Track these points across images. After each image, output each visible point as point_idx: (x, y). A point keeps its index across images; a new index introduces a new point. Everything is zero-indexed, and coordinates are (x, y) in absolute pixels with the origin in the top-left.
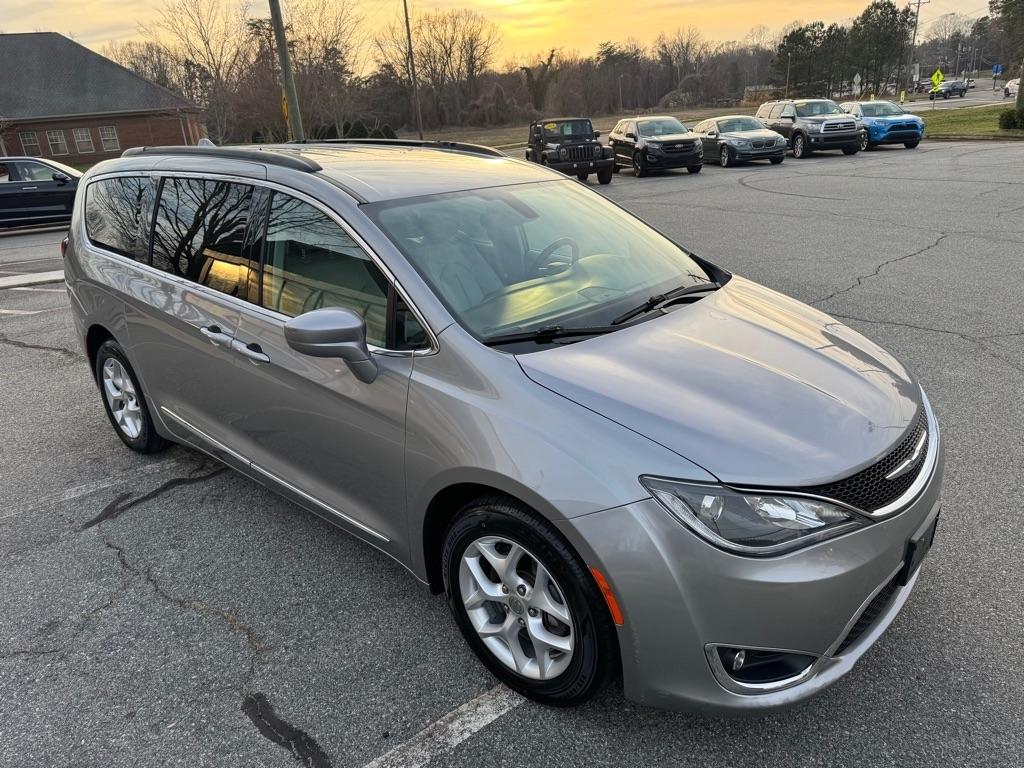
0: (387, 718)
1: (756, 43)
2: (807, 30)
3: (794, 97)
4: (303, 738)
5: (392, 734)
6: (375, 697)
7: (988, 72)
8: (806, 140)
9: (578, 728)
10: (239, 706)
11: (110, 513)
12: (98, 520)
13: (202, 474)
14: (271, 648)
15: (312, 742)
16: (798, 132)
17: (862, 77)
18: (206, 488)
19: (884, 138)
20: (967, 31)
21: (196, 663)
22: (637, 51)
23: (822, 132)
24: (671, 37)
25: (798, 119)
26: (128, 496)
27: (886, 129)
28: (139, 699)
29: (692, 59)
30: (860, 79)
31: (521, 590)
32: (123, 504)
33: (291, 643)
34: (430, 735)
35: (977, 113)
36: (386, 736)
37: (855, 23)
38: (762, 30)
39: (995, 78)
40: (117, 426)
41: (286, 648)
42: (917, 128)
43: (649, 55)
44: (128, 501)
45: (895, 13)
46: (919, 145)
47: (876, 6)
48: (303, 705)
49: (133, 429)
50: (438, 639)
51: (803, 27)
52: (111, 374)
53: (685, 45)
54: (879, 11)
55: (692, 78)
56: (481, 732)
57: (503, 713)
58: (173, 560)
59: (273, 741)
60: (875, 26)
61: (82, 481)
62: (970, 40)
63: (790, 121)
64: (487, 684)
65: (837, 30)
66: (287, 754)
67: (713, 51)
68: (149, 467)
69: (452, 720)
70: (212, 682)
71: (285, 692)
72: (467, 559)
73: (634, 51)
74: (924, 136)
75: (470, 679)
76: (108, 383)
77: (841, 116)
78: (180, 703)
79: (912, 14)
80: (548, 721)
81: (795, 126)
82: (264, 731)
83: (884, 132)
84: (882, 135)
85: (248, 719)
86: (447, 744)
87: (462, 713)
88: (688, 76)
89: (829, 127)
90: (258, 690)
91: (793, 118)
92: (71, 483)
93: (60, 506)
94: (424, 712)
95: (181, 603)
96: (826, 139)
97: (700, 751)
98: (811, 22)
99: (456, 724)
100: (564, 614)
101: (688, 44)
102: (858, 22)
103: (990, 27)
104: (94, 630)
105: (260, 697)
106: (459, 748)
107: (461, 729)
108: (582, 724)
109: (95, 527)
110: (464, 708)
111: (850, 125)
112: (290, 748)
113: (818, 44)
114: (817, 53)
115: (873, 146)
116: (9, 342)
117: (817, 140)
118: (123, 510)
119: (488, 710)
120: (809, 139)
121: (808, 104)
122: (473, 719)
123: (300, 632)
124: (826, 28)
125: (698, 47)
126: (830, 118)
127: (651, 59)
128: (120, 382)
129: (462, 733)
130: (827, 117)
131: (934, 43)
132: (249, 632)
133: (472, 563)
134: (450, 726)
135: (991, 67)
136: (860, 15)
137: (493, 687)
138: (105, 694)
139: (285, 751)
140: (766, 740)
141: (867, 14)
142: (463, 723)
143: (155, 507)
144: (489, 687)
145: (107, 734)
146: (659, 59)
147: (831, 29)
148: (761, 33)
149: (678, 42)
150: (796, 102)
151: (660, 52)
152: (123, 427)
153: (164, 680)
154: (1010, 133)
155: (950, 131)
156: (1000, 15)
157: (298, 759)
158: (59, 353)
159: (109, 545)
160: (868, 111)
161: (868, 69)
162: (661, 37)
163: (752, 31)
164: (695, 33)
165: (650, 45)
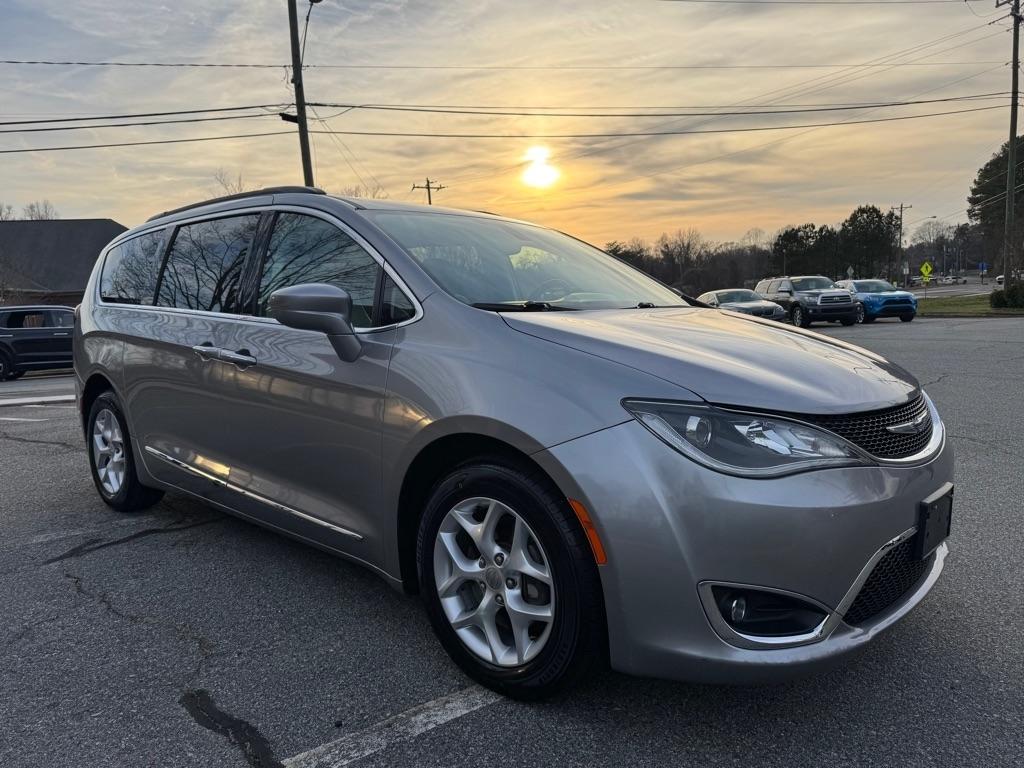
0: (342, 711)
1: (753, 244)
2: (799, 230)
3: (790, 275)
4: (243, 726)
5: (345, 725)
6: (331, 694)
7: (973, 271)
8: (805, 311)
9: (561, 723)
10: (177, 700)
11: (76, 552)
12: (61, 558)
13: (179, 526)
14: (223, 654)
15: (253, 730)
16: (796, 304)
17: (854, 269)
18: (180, 536)
19: (881, 311)
20: (950, 236)
21: (137, 665)
22: (641, 251)
23: (819, 303)
24: (672, 238)
25: (795, 293)
26: (97, 541)
27: (880, 303)
28: (66, 693)
29: (694, 257)
30: (853, 271)
31: (499, 558)
32: (91, 547)
33: (245, 650)
34: (389, 726)
35: (968, 299)
36: (339, 725)
37: (843, 225)
38: (758, 233)
39: (982, 276)
40: (99, 483)
41: (239, 654)
42: (910, 302)
43: (652, 253)
44: (97, 545)
45: (880, 216)
46: (914, 320)
47: (862, 211)
48: (249, 700)
49: (114, 484)
50: (409, 650)
51: (796, 228)
52: (101, 427)
53: (685, 245)
54: (865, 216)
55: (692, 272)
56: (448, 724)
57: (475, 708)
58: (132, 587)
59: (209, 728)
60: (863, 227)
61: (53, 530)
62: (954, 243)
63: (788, 295)
64: (459, 685)
65: (828, 231)
66: (222, 739)
67: (712, 250)
68: (125, 520)
69: (415, 714)
70: (150, 680)
71: (231, 688)
72: (442, 534)
73: (638, 250)
74: (918, 311)
75: (440, 682)
76: (97, 438)
77: (837, 290)
78: (110, 697)
79: (897, 218)
80: (527, 717)
81: (792, 299)
82: (201, 721)
83: (879, 306)
84: (877, 309)
85: (184, 710)
86: (408, 733)
87: (428, 708)
88: (690, 270)
89: (825, 299)
90: (202, 686)
91: (790, 293)
92: (43, 531)
93: (27, 547)
94: (384, 707)
95: (132, 618)
96: (824, 310)
97: (701, 745)
98: (802, 224)
99: (421, 717)
100: (544, 574)
101: (689, 245)
102: (847, 224)
103: (971, 233)
104: (32, 639)
105: (201, 693)
106: (422, 736)
107: (425, 721)
108: (566, 719)
109: (58, 563)
110: (431, 704)
111: (845, 298)
112: (227, 735)
113: (812, 242)
114: (810, 250)
115: (870, 319)
116: (11, 439)
117: (815, 311)
118: (90, 551)
119: (459, 706)
120: (807, 310)
121: (803, 280)
122: (440, 713)
123: (258, 642)
124: (817, 229)
125: (698, 247)
126: (826, 292)
127: (655, 257)
128: (108, 434)
129: (426, 725)
130: (823, 291)
131: (920, 247)
132: (201, 642)
133: (446, 538)
134: (413, 719)
135: (976, 267)
136: (848, 218)
137: (466, 687)
138: (30, 688)
139: (220, 737)
140: (779, 737)
141: (854, 217)
142: (429, 716)
143: (124, 549)
144: (461, 688)
145: (22, 721)
146: (662, 256)
147: (821, 230)
148: (757, 235)
149: (679, 243)
150: (792, 278)
151: (662, 251)
152: (106, 485)
153: (98, 678)
154: (1002, 311)
155: (942, 310)
156: (978, 222)
157: (234, 743)
158: (56, 446)
159: (68, 576)
160: (861, 288)
161: (859, 264)
162: (664, 238)
163: (748, 233)
164: (695, 235)
165: (653, 245)
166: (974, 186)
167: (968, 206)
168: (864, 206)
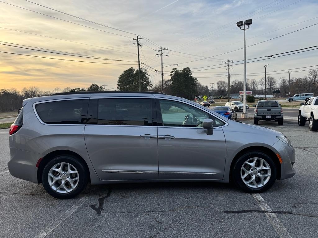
1: (57, 92)
2: (75, 90)
15: (248, 210)
24: (28, 89)
28: (207, 222)
31: (256, 168)
36: (255, 204)
44: (97, 206)
45: (98, 87)
48: (235, 208)
53: (33, 91)
54: (94, 87)
56: (264, 198)
57: (260, 196)
59: (243, 213)
71: (228, 209)
72: (243, 167)
73: (15, 92)
76: (51, 175)
78: (215, 219)
79: (103, 88)
90: (223, 211)
98: (76, 88)
100: (268, 168)
101: (35, 92)
105: (226, 211)
110: (255, 198)
124: (81, 89)
125: (38, 93)
127: (21, 95)
132: (199, 207)
136: (89, 87)
137: (252, 194)
139: (248, 213)
141: (91, 87)
143: (110, 204)
146: (24, 95)
147: (82, 90)
148: (58, 90)
149: (31, 91)
151: (25, 93)
153: (204, 218)
162: (24, 89)
163: (55, 89)
164: (36, 89)
165: (21, 91)
166: (118, 81)
167: (117, 86)
168: (93, 84)
